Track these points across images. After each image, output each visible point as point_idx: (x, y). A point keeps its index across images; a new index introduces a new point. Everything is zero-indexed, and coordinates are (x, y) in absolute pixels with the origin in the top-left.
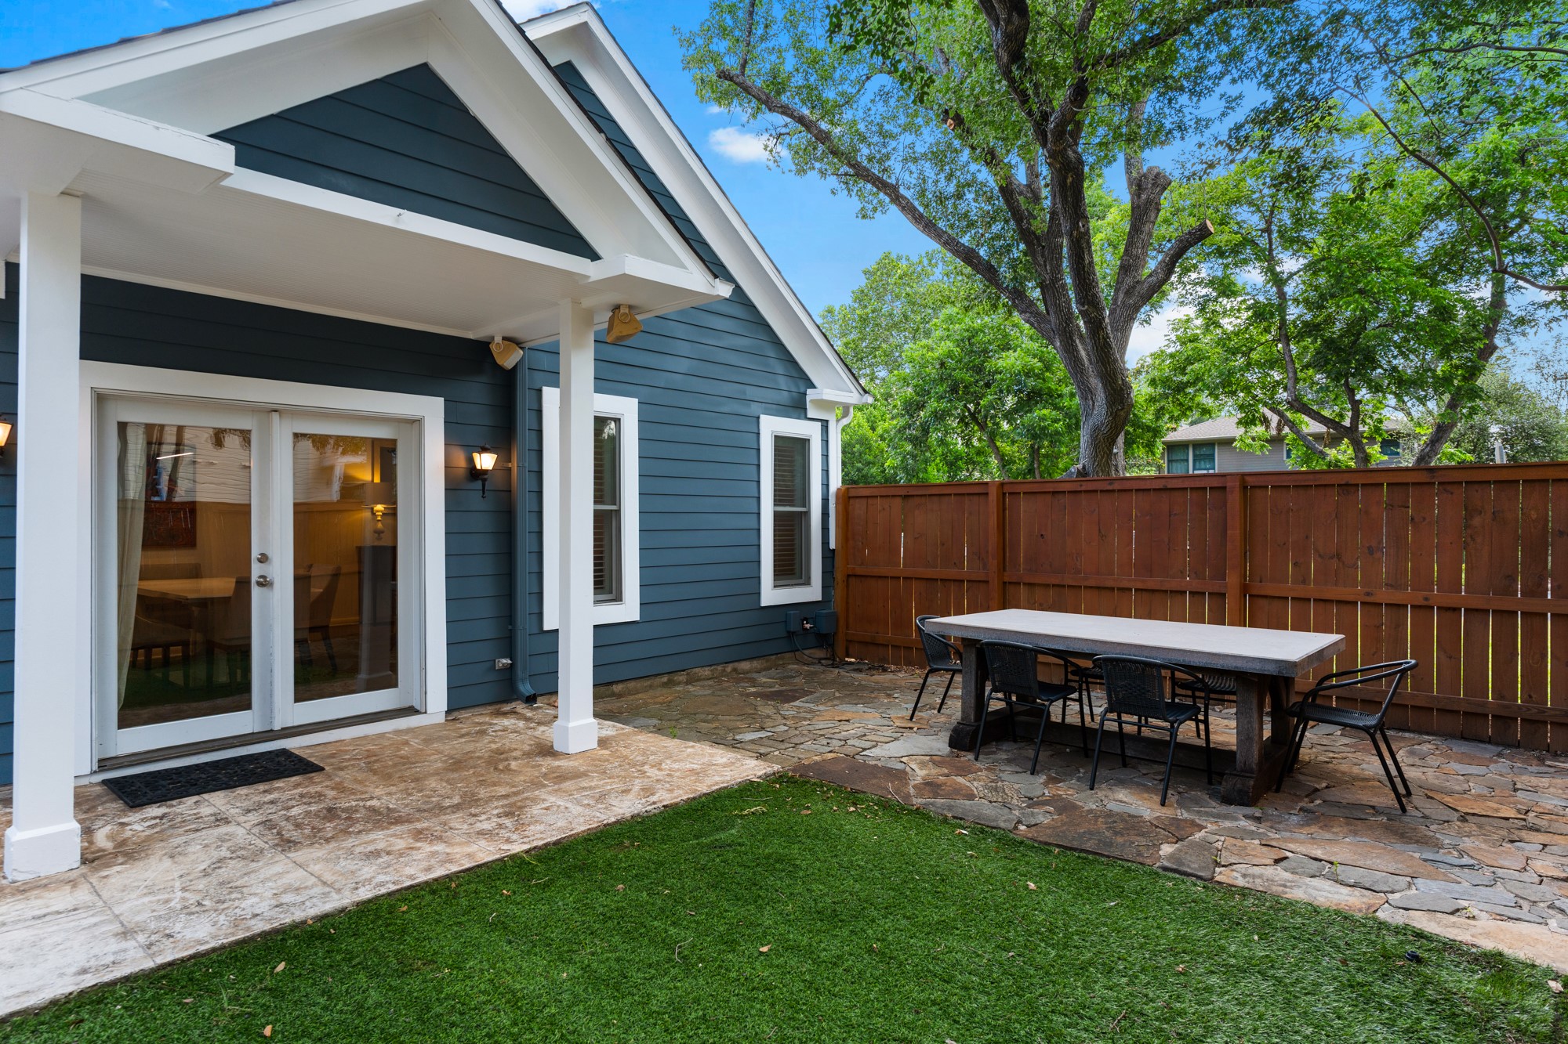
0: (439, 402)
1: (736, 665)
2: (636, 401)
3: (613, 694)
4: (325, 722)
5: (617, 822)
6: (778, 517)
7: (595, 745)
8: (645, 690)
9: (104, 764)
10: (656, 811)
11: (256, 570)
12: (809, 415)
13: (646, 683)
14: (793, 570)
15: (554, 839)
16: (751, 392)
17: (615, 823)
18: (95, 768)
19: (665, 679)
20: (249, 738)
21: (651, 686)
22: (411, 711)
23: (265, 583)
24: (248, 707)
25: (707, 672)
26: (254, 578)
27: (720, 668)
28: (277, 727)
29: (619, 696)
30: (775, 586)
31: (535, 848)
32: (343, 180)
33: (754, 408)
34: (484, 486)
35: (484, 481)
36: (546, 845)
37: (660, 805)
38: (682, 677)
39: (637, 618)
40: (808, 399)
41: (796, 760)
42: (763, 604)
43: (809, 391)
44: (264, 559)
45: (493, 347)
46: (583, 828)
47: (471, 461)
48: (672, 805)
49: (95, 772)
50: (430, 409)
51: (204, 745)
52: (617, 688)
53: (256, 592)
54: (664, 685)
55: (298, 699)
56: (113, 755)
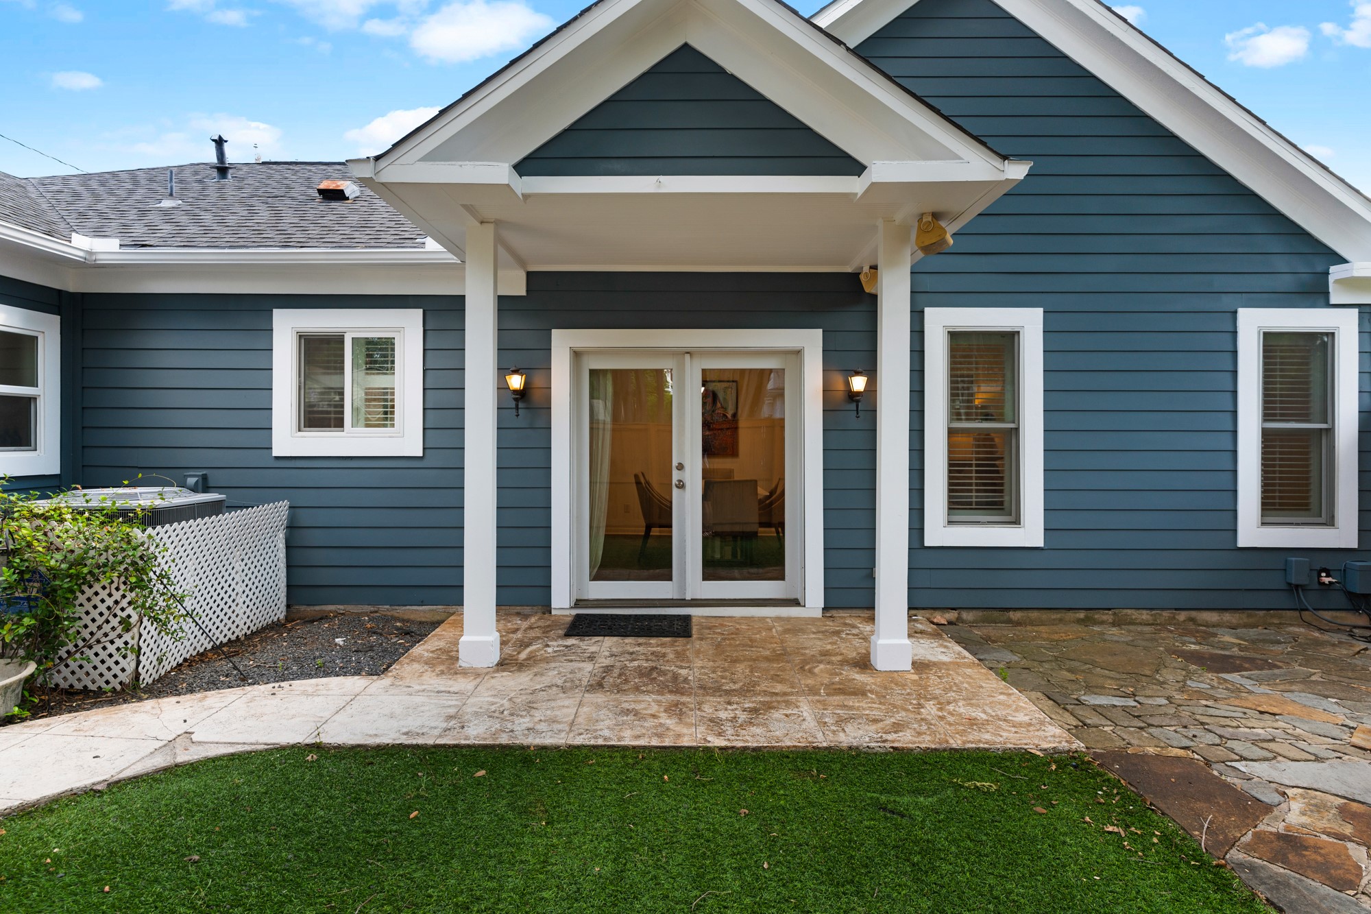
0: (819, 333)
1: (1194, 614)
2: (1041, 310)
3: (1009, 621)
4: (725, 600)
5: (828, 749)
6: (1268, 437)
7: (909, 667)
8: (1053, 623)
9: (579, 603)
10: (881, 750)
11: (676, 476)
12: (1333, 301)
13: (1055, 616)
14: (1307, 505)
15: (755, 745)
16: (1219, 282)
17: (826, 748)
18: (572, 605)
19: (1082, 615)
20: (669, 602)
21: (1061, 620)
22: (795, 603)
23: (681, 485)
24: (670, 579)
25: (1145, 616)
26: (674, 481)
27: (1166, 614)
28: (688, 597)
29: (1018, 623)
30: (1263, 524)
31: (733, 747)
32: (616, 165)
33: (1226, 302)
34: (857, 406)
35: (858, 402)
36: (745, 748)
37: (888, 745)
38: (1108, 617)
39: (1041, 544)
40: (1331, 279)
41: (1122, 744)
42: (1241, 543)
43: (1332, 269)
44: (681, 467)
45: (862, 277)
46: (789, 744)
47: (848, 384)
48: (903, 749)
49: (572, 608)
50: (810, 341)
51: (638, 602)
52: (1015, 616)
53: (675, 491)
54: (1079, 621)
55: (706, 577)
56: (586, 598)
